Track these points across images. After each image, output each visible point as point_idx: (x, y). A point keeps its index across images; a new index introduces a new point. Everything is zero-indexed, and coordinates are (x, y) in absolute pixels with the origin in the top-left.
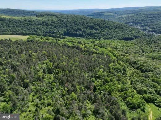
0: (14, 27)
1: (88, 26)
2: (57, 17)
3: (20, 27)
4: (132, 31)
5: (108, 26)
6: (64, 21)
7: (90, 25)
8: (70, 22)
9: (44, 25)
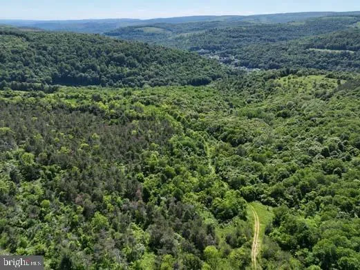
1: (112, 58)
2: (28, 39)
4: (204, 64)
5: (157, 58)
6: (49, 48)
7: (116, 55)
8: (65, 51)
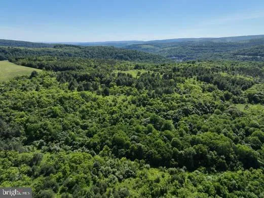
4: (165, 61)
5: (139, 57)
7: (120, 55)
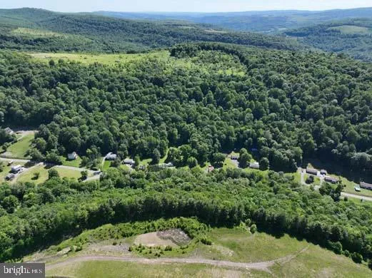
0: (103, 109)
3: (125, 108)
6: (286, 83)
9: (209, 101)
